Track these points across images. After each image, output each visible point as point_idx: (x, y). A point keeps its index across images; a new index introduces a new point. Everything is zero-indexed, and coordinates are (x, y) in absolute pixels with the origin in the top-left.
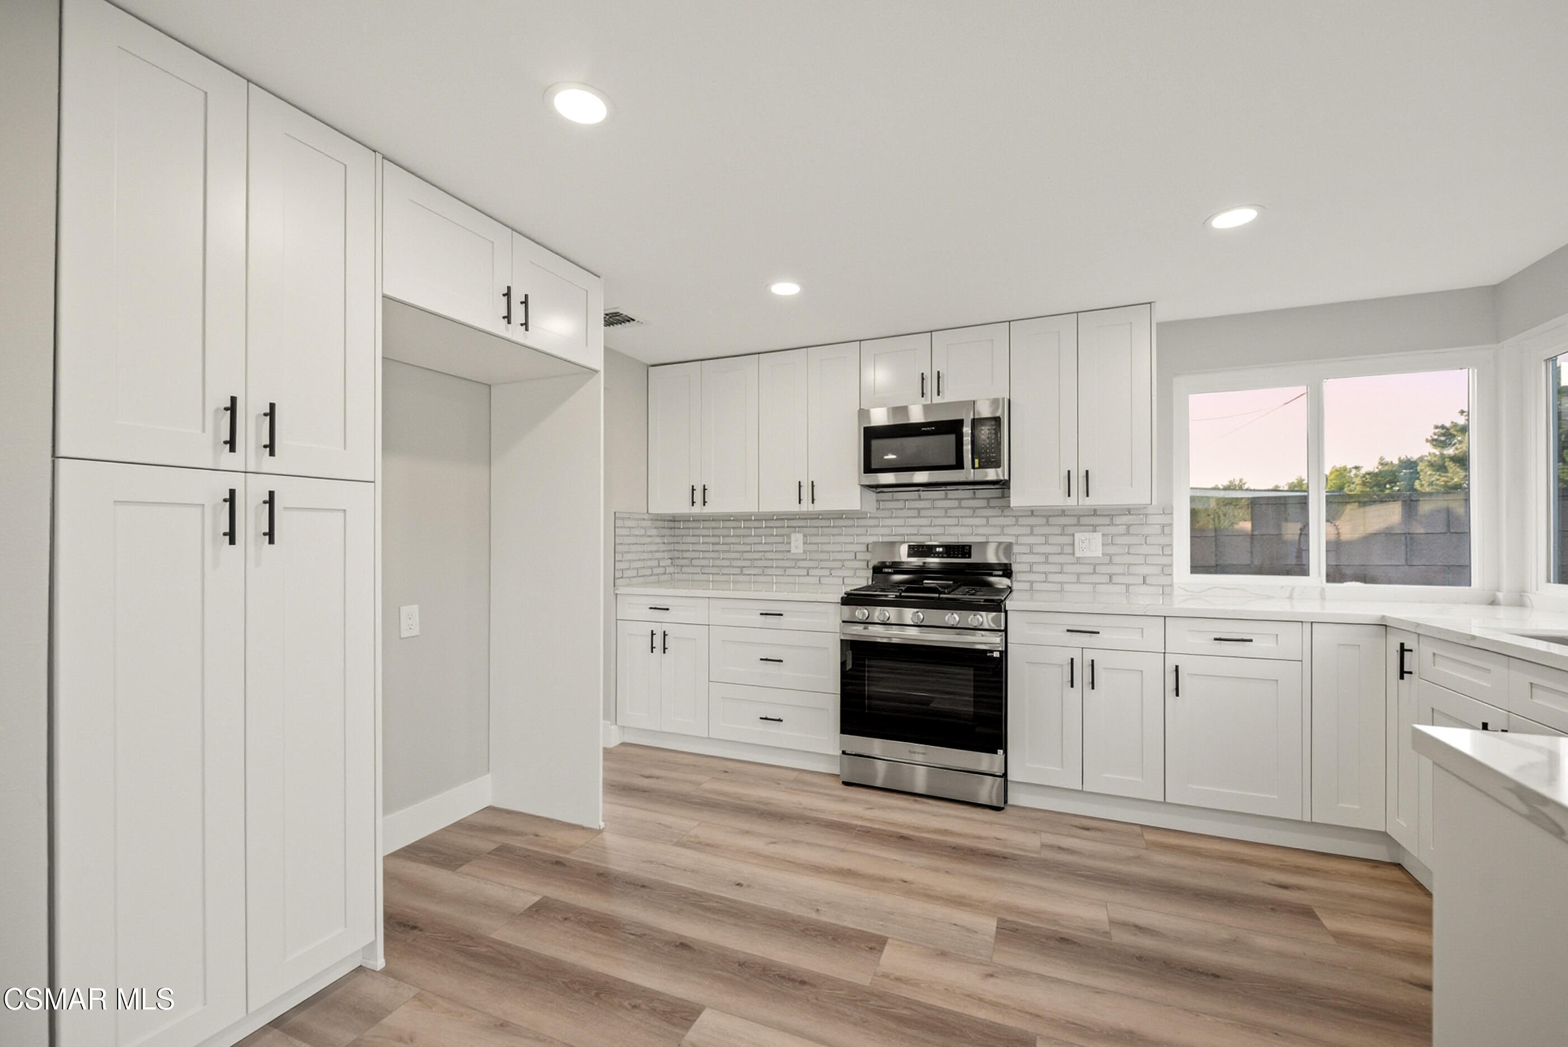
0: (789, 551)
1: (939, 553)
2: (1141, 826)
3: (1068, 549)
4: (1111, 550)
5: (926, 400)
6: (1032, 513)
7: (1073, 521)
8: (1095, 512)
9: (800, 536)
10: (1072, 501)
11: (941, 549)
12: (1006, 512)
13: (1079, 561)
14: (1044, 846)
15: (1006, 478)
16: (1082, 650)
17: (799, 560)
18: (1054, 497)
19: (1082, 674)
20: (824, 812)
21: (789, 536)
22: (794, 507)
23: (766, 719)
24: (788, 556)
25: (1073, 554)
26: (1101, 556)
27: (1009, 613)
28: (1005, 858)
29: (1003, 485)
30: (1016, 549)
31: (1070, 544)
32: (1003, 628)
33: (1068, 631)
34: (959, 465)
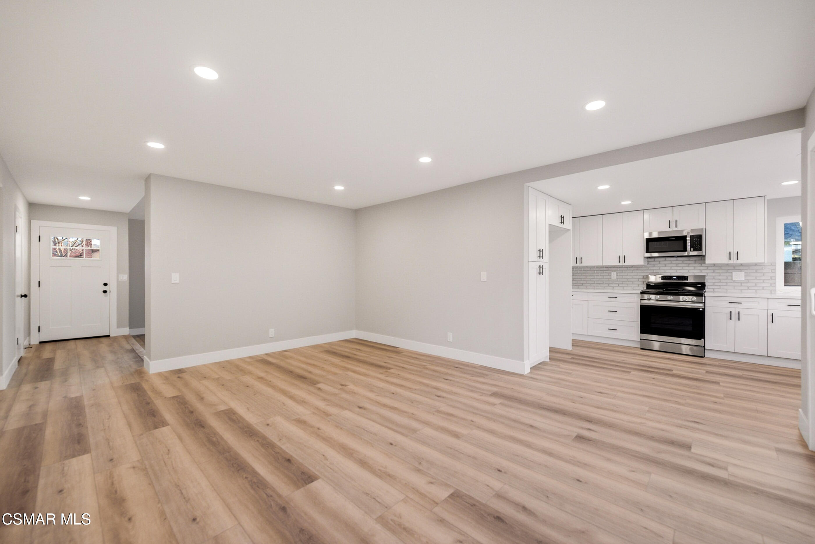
0: (611, 278)
1: (675, 279)
3: (731, 278)
4: (748, 278)
5: (671, 229)
6: (714, 265)
7: (732, 268)
8: (741, 265)
9: (615, 273)
10: (731, 262)
11: (675, 278)
12: (703, 265)
13: (735, 282)
15: (704, 254)
16: (735, 309)
18: (723, 260)
19: (735, 316)
21: (611, 273)
22: (617, 264)
24: (611, 280)
25: (732, 279)
26: (744, 280)
27: (706, 297)
29: (703, 257)
30: (707, 278)
31: (731, 276)
32: (704, 301)
33: (729, 302)
34: (685, 250)
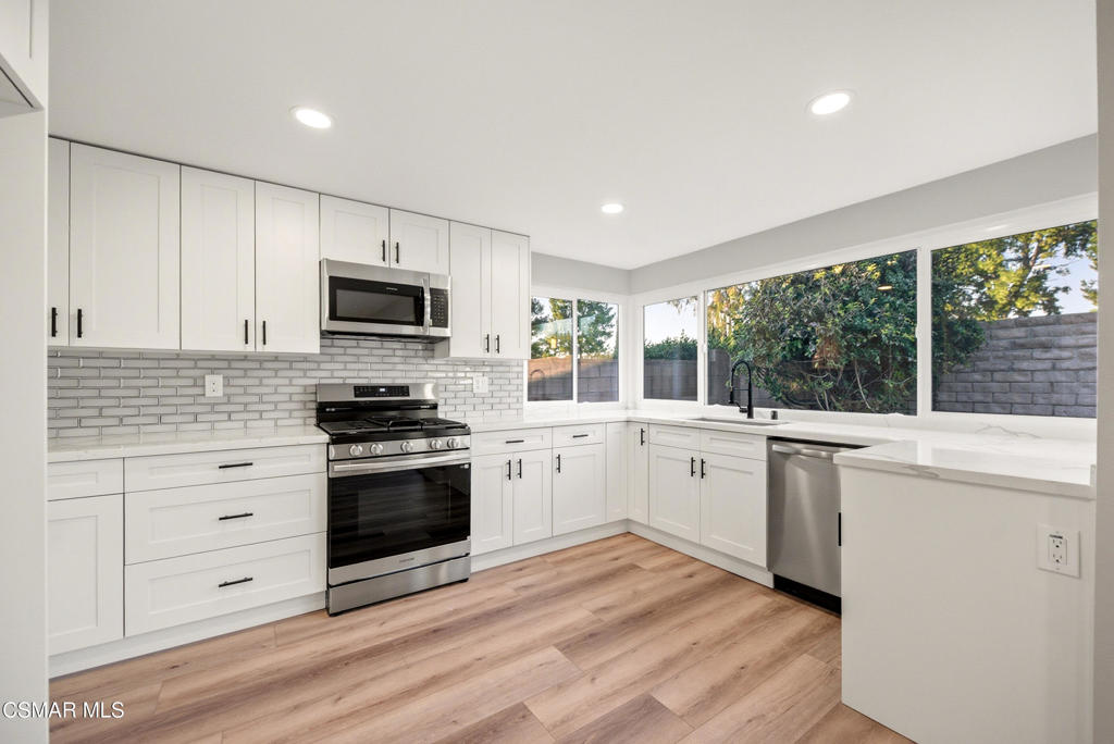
0: (204, 395)
1: (382, 393)
2: (540, 556)
3: (469, 388)
4: (492, 388)
5: (386, 264)
9: (219, 379)
11: (383, 390)
13: (475, 396)
14: (517, 589)
15: (450, 335)
16: (514, 455)
17: (217, 404)
18: (478, 352)
19: (514, 470)
20: (345, 647)
21: (204, 378)
22: (238, 347)
23: (226, 584)
24: (202, 400)
25: (472, 391)
26: (487, 392)
27: (472, 435)
28: (509, 608)
31: (470, 384)
32: (469, 446)
33: (507, 442)
34: (418, 322)
